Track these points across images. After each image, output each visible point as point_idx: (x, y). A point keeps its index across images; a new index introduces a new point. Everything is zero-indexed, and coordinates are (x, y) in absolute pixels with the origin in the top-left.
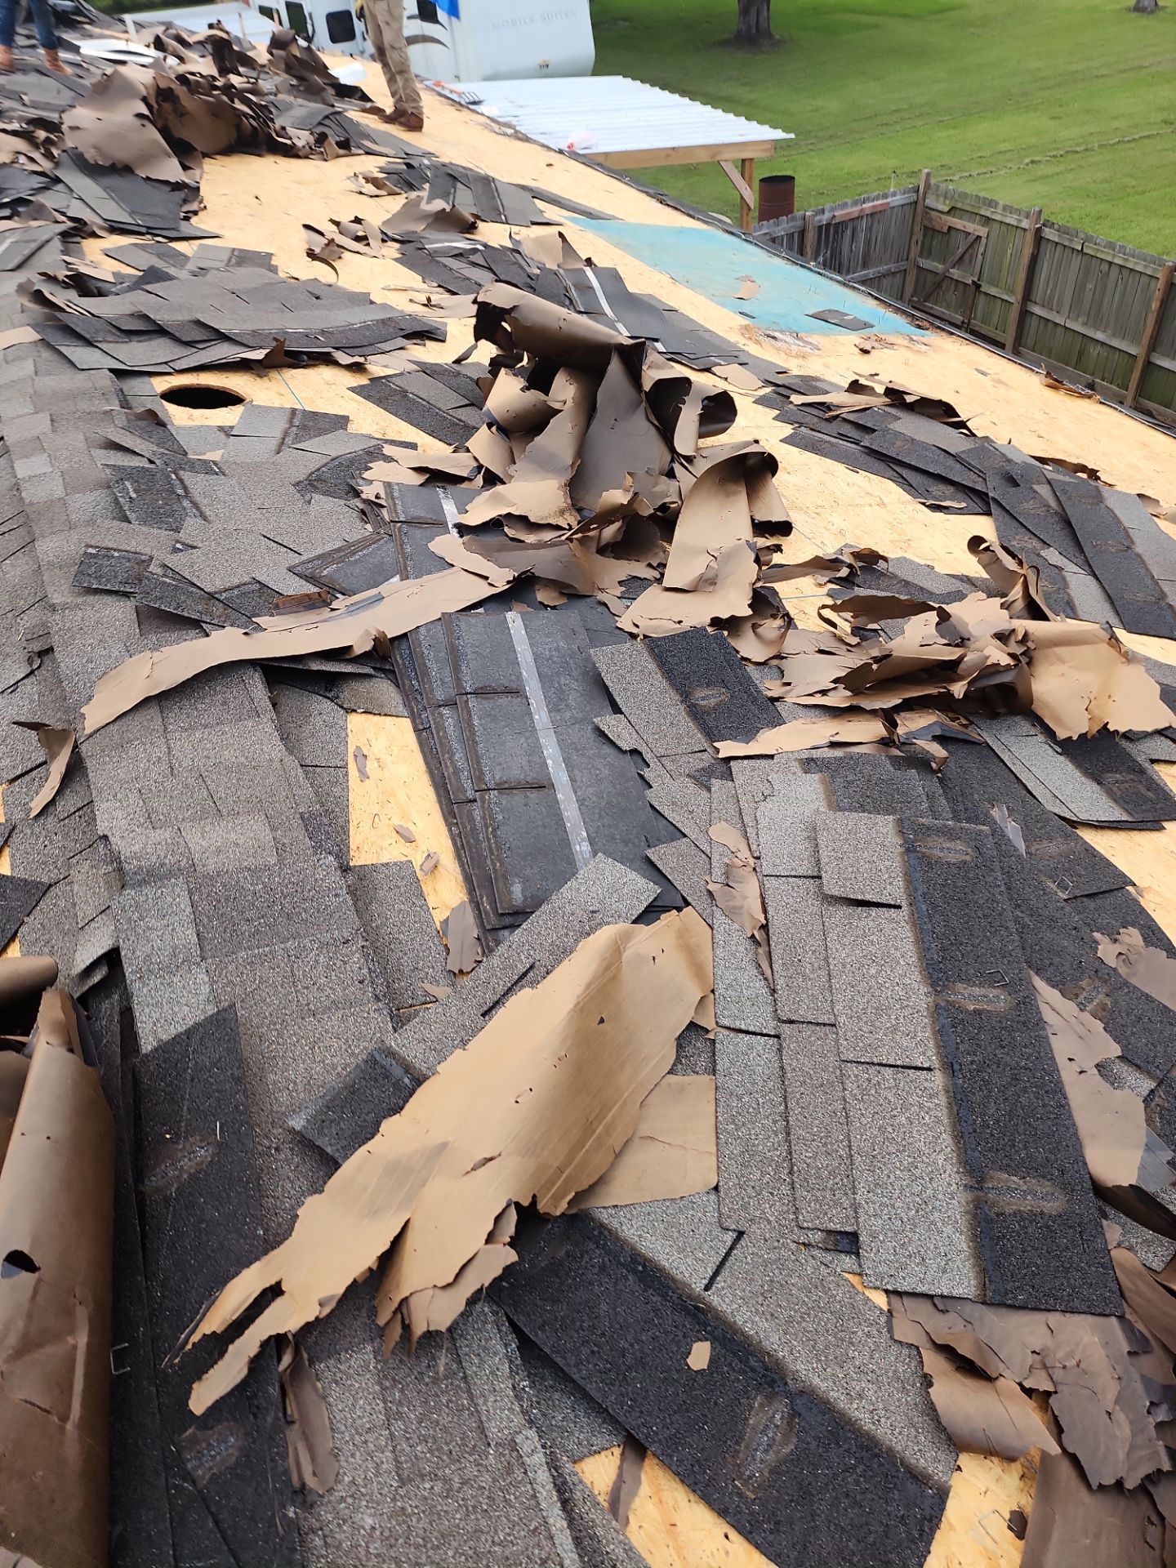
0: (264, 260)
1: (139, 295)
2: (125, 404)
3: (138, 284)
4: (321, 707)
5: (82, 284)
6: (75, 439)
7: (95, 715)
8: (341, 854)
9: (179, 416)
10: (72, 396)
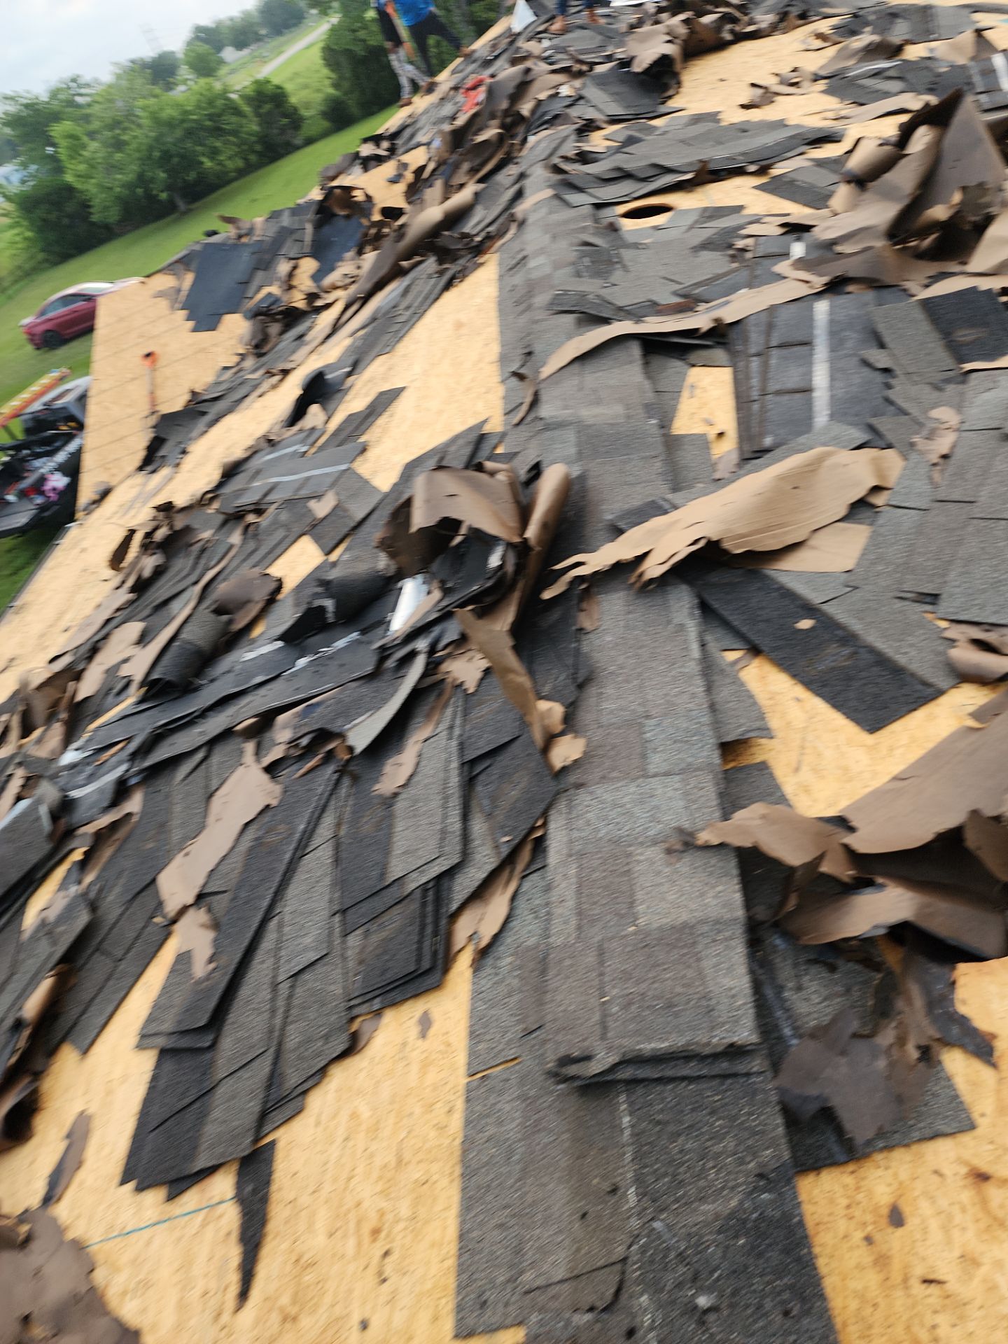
0: (713, 117)
1: (619, 156)
2: (597, 221)
3: (618, 150)
4: (675, 365)
5: (584, 158)
6: (563, 244)
7: (546, 371)
8: (665, 424)
9: (629, 225)
10: (566, 222)
